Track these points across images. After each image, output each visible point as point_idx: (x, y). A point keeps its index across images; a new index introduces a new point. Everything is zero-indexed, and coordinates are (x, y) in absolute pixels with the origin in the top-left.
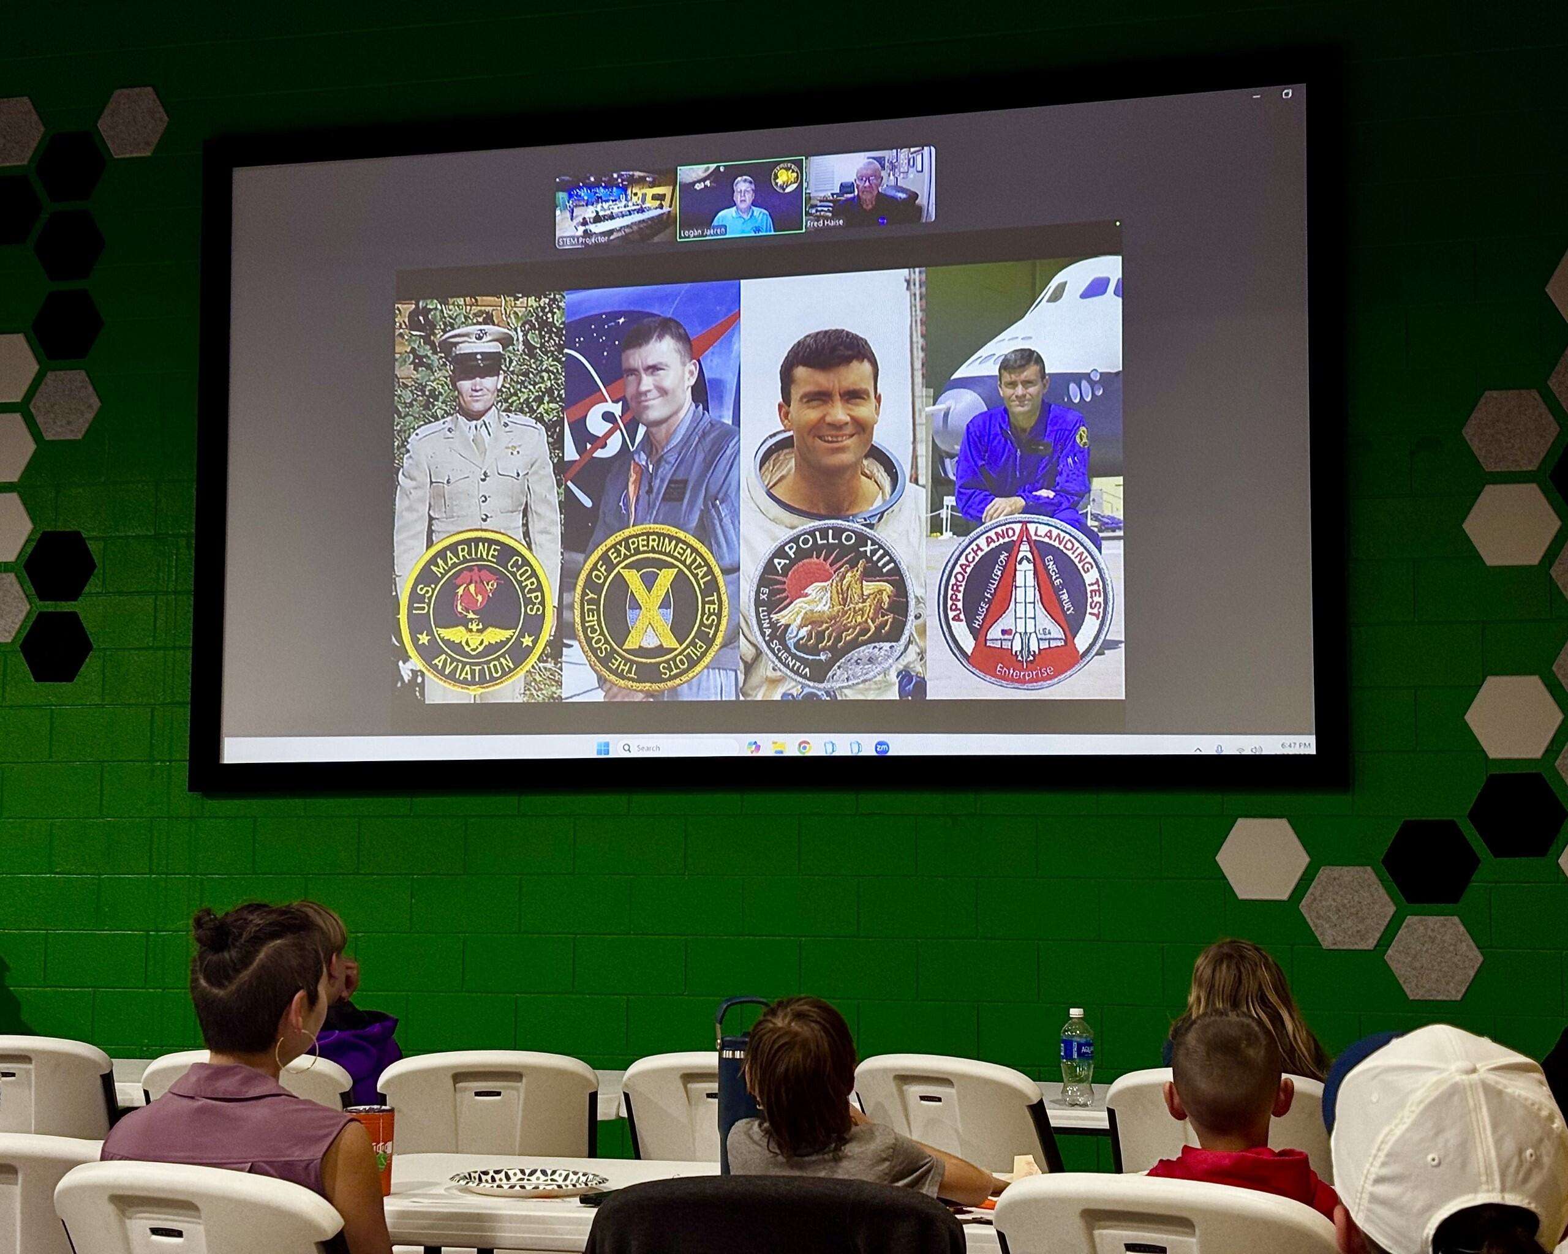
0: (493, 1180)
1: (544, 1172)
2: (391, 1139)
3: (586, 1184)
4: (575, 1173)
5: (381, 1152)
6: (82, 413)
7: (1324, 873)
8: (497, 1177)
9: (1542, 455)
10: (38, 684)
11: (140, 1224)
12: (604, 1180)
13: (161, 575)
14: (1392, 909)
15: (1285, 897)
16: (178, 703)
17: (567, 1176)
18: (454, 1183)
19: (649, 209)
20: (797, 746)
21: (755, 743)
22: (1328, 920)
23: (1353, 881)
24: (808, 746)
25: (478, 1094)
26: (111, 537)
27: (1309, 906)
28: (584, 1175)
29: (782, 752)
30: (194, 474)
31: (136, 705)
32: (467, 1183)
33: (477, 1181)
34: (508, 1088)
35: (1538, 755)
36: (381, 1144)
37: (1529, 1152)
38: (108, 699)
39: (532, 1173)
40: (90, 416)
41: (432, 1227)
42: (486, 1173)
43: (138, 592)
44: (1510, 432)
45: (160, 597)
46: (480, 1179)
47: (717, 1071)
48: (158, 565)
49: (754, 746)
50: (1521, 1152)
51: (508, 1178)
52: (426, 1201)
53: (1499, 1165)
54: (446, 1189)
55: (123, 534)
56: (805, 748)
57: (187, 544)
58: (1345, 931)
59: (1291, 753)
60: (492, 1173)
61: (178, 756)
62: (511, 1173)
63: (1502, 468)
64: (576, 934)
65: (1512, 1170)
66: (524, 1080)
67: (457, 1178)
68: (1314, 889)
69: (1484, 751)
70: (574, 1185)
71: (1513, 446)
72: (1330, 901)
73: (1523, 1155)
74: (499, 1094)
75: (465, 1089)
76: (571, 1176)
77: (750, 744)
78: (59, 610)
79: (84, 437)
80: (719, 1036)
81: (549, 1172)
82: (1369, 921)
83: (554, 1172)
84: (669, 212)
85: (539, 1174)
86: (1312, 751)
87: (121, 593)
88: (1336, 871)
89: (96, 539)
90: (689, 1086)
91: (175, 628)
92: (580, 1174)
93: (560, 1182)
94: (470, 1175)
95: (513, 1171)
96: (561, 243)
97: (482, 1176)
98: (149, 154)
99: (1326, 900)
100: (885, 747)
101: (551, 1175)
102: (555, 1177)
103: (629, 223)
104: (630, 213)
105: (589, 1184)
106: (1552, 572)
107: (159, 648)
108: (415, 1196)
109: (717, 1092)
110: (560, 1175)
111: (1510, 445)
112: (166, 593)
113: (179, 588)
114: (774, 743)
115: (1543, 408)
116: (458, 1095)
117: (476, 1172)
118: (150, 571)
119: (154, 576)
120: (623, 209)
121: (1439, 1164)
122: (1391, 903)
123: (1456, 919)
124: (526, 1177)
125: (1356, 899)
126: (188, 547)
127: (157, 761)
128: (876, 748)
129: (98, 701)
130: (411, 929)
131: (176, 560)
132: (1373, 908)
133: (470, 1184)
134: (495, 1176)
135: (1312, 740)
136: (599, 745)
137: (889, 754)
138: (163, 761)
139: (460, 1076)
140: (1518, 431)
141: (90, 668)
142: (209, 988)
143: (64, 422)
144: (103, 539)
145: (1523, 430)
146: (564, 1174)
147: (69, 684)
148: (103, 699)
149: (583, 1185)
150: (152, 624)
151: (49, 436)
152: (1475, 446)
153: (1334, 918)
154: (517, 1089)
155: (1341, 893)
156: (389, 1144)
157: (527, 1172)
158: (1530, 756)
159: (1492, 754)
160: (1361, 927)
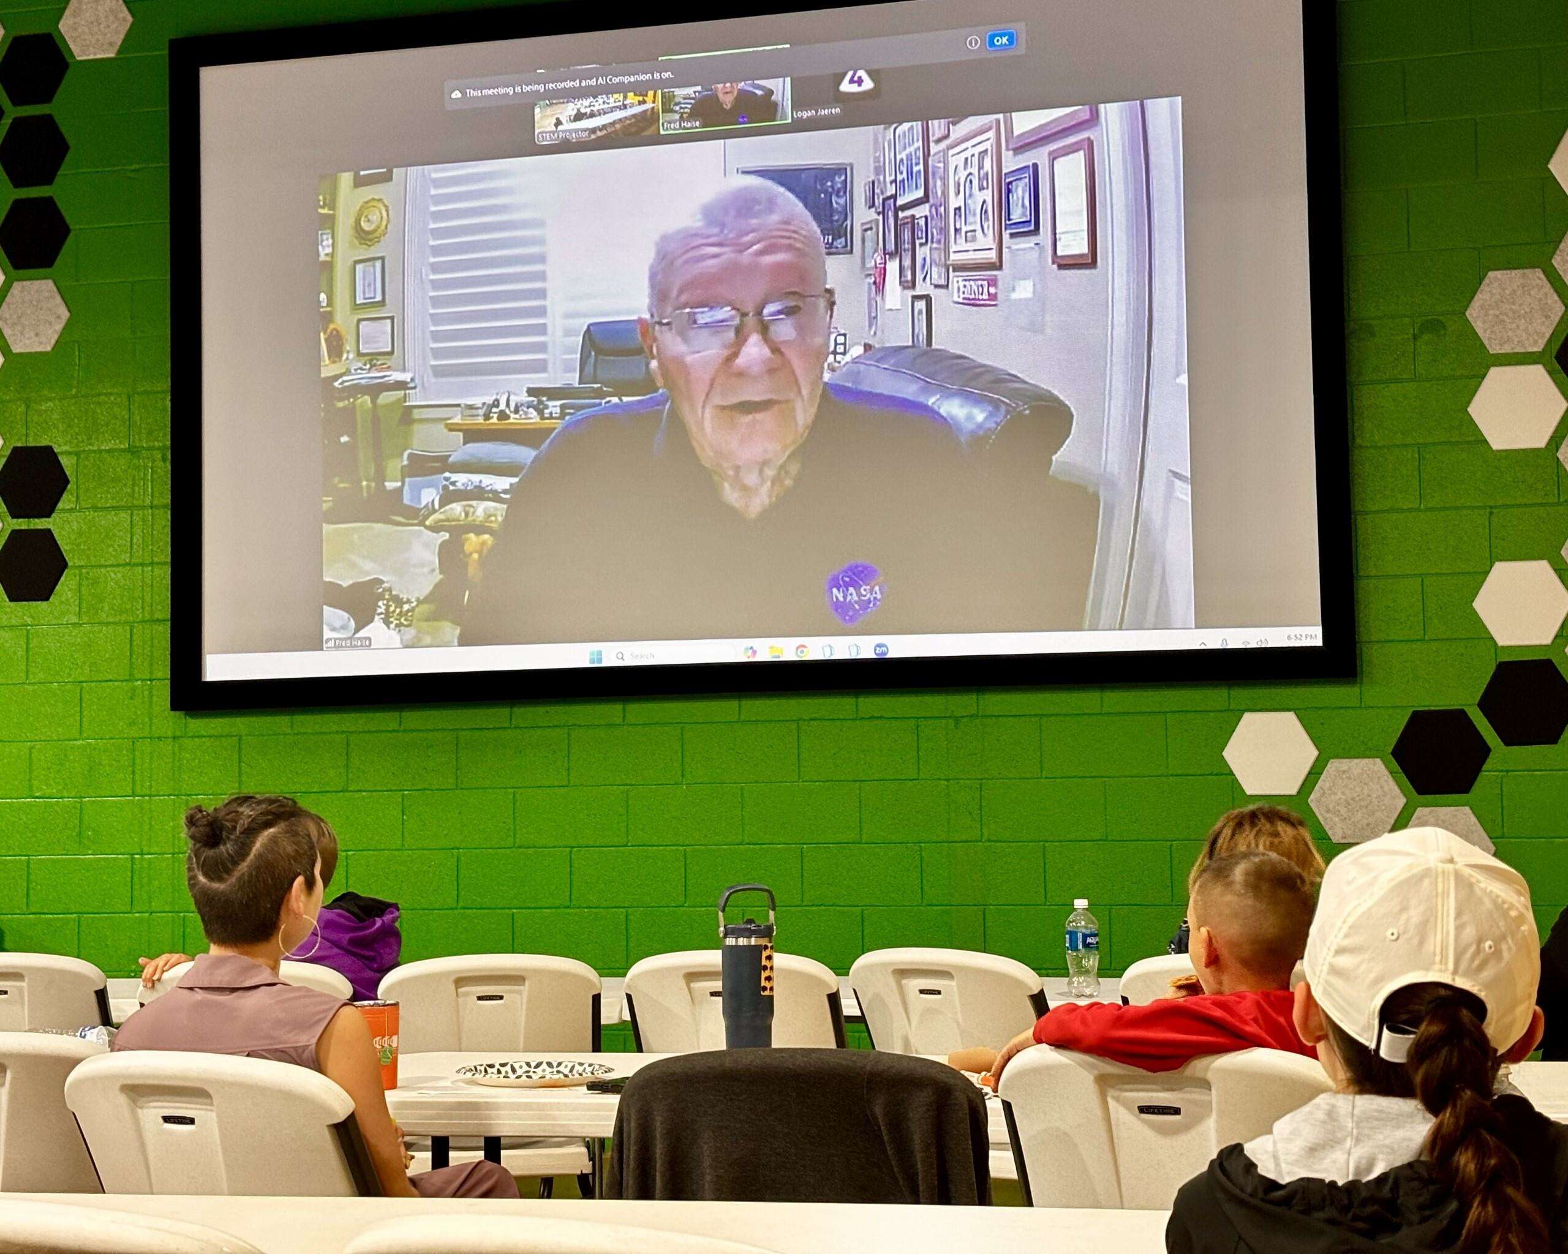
0: (499, 1072)
1: (550, 1064)
2: (396, 1033)
3: (593, 1073)
4: (581, 1064)
5: (386, 1045)
6: (50, 324)
7: (1333, 766)
8: (503, 1070)
9: (1548, 336)
10: (12, 604)
11: (152, 1112)
12: (610, 1070)
13: (137, 489)
14: (1402, 801)
15: (1294, 791)
16: (158, 620)
17: (573, 1067)
18: (461, 1076)
19: (632, 105)
20: (795, 650)
21: (752, 648)
22: (1337, 813)
23: (1362, 774)
24: (805, 649)
25: (480, 998)
26: (84, 451)
27: (1318, 801)
28: (590, 1065)
29: (779, 657)
30: (167, 385)
31: (114, 623)
32: (474, 1075)
33: (483, 1073)
34: (510, 992)
35: (1548, 641)
36: (387, 1037)
37: (1489, 943)
38: (85, 619)
39: (538, 1065)
40: (59, 327)
41: (440, 1117)
42: (491, 1066)
43: (113, 507)
44: (1514, 313)
45: (135, 512)
46: (486, 1071)
47: (720, 969)
48: (134, 479)
49: (751, 651)
50: (1480, 941)
51: (514, 1070)
52: (433, 1093)
53: (1455, 949)
54: (452, 1082)
55: (95, 448)
56: (802, 652)
57: (163, 457)
58: (1354, 824)
59: (1297, 645)
60: (497, 1066)
61: (160, 675)
62: (516, 1066)
63: (1507, 349)
64: (573, 847)
65: (1468, 955)
66: (527, 983)
67: (464, 1071)
68: (1324, 782)
69: (1492, 638)
70: (581, 1075)
71: (1518, 327)
72: (1340, 795)
73: (1482, 945)
74: (501, 998)
75: (466, 994)
76: (577, 1067)
77: (746, 649)
78: (32, 527)
79: (53, 349)
80: (722, 923)
81: (555, 1064)
82: (1378, 814)
83: (559, 1064)
84: (653, 108)
85: (544, 1066)
86: (1318, 642)
87: (95, 508)
88: (1344, 764)
89: (69, 453)
90: (692, 985)
91: (152, 545)
92: (586, 1066)
93: (566, 1071)
94: (476, 1068)
95: (519, 1064)
96: (541, 139)
97: (488, 1069)
98: (112, 55)
99: (1335, 794)
100: (884, 649)
101: (557, 1066)
102: (561, 1068)
103: (611, 121)
104: (612, 110)
105: (595, 1073)
106: (1559, 455)
107: (137, 565)
108: (422, 1088)
109: (721, 990)
110: (566, 1066)
111: (1514, 326)
112: (143, 507)
113: (156, 502)
114: (771, 647)
115: (1548, 288)
116: (461, 1000)
117: (482, 1065)
118: (125, 485)
119: (129, 490)
120: (602, 107)
121: (1397, 939)
122: (1401, 796)
123: (1467, 809)
124: (532, 1069)
125: (1366, 791)
126: (164, 460)
127: (137, 680)
128: (875, 650)
129: (75, 620)
130: (403, 845)
131: (152, 474)
132: (1383, 800)
133: (477, 1075)
134: (501, 1069)
135: (1318, 631)
136: (592, 654)
137: (888, 656)
138: (143, 680)
139: (462, 981)
140: (1522, 312)
141: (66, 585)
142: (208, 883)
143: (32, 334)
144: (77, 454)
145: (1528, 310)
146: (570, 1065)
147: (44, 603)
148: (80, 617)
149: (590, 1074)
150: (129, 540)
151: (16, 349)
152: (1479, 327)
153: (1343, 811)
154: (519, 993)
155: (1351, 786)
156: (395, 1038)
157: (533, 1064)
158: (1537, 642)
159: (1501, 642)
160: (1371, 820)
